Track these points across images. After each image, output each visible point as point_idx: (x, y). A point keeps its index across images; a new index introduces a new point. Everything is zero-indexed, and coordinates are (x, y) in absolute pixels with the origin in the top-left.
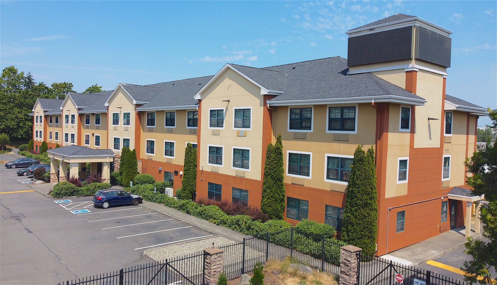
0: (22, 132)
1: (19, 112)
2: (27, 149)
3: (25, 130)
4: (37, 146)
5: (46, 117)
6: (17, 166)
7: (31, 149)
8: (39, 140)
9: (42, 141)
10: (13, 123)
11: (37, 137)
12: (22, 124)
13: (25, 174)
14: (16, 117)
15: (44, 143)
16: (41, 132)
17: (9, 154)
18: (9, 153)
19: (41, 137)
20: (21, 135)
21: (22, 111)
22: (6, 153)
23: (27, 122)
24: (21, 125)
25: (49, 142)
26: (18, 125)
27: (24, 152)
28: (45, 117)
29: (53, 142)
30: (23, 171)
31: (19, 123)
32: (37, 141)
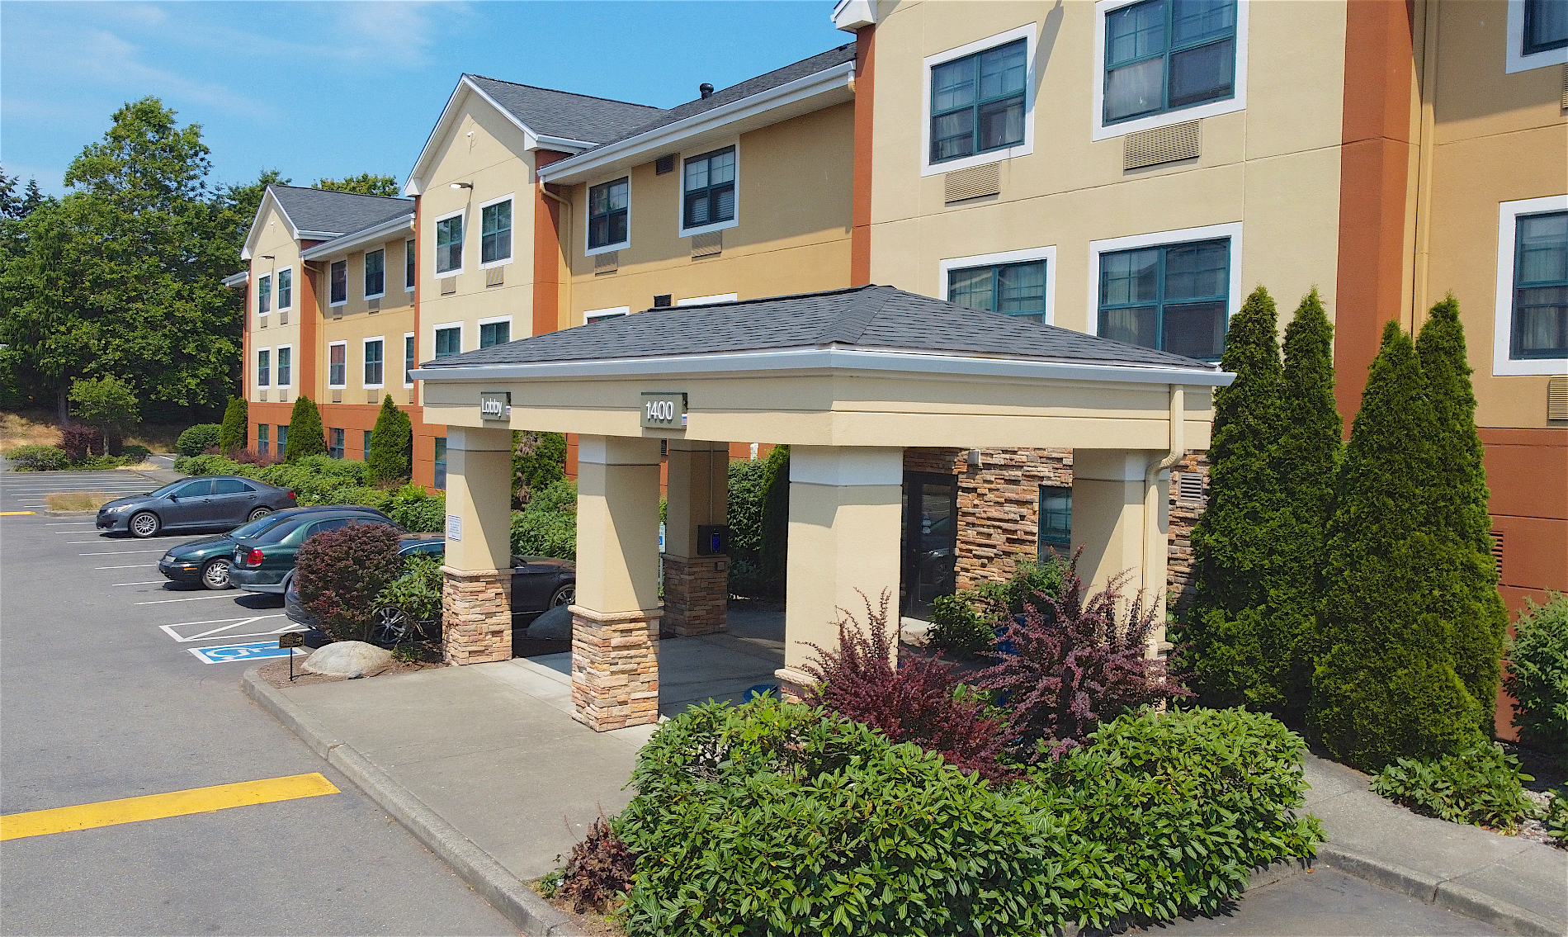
0: (193, 382)
1: (179, 295)
2: (216, 448)
3: (204, 371)
4: (263, 428)
5: (312, 269)
6: (167, 522)
7: (238, 442)
8: (273, 398)
9: (293, 398)
10: (155, 339)
11: (264, 380)
12: (192, 345)
13: (217, 573)
14: (169, 316)
15: (305, 408)
16: (284, 353)
17: (134, 472)
18: (133, 468)
19: (284, 379)
20: (192, 394)
21: (191, 292)
22: (120, 468)
23: (214, 337)
24: (190, 349)
25: (328, 401)
26: (176, 351)
27: (201, 459)
28: (306, 271)
29: (348, 400)
30: (201, 553)
31: (179, 339)
32: (264, 405)
